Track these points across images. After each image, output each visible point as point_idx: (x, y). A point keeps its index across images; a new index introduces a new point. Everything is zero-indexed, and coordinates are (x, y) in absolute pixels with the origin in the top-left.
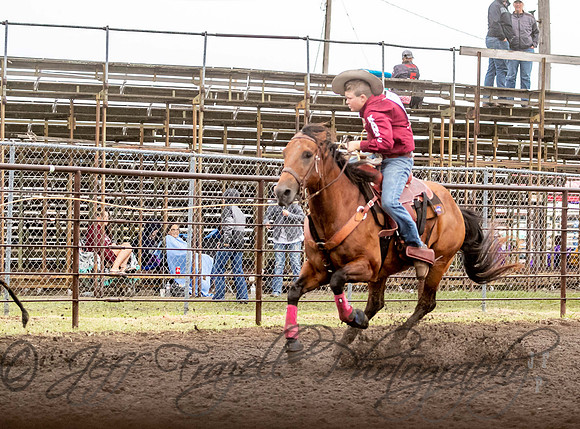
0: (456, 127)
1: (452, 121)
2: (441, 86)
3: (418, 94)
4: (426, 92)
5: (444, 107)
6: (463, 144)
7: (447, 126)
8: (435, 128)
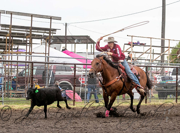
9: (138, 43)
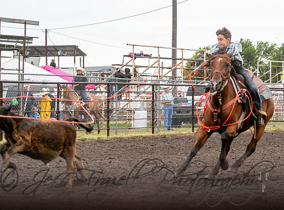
9: (142, 54)
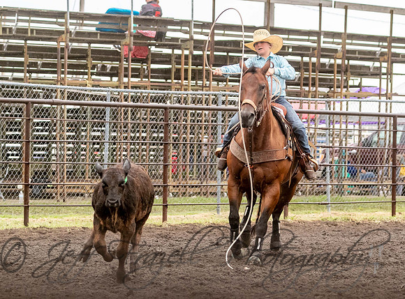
0: (195, 57)
1: (191, 53)
2: (181, 23)
3: (162, 29)
4: (169, 27)
5: (184, 41)
6: (200, 72)
7: (186, 57)
8: (176, 58)
